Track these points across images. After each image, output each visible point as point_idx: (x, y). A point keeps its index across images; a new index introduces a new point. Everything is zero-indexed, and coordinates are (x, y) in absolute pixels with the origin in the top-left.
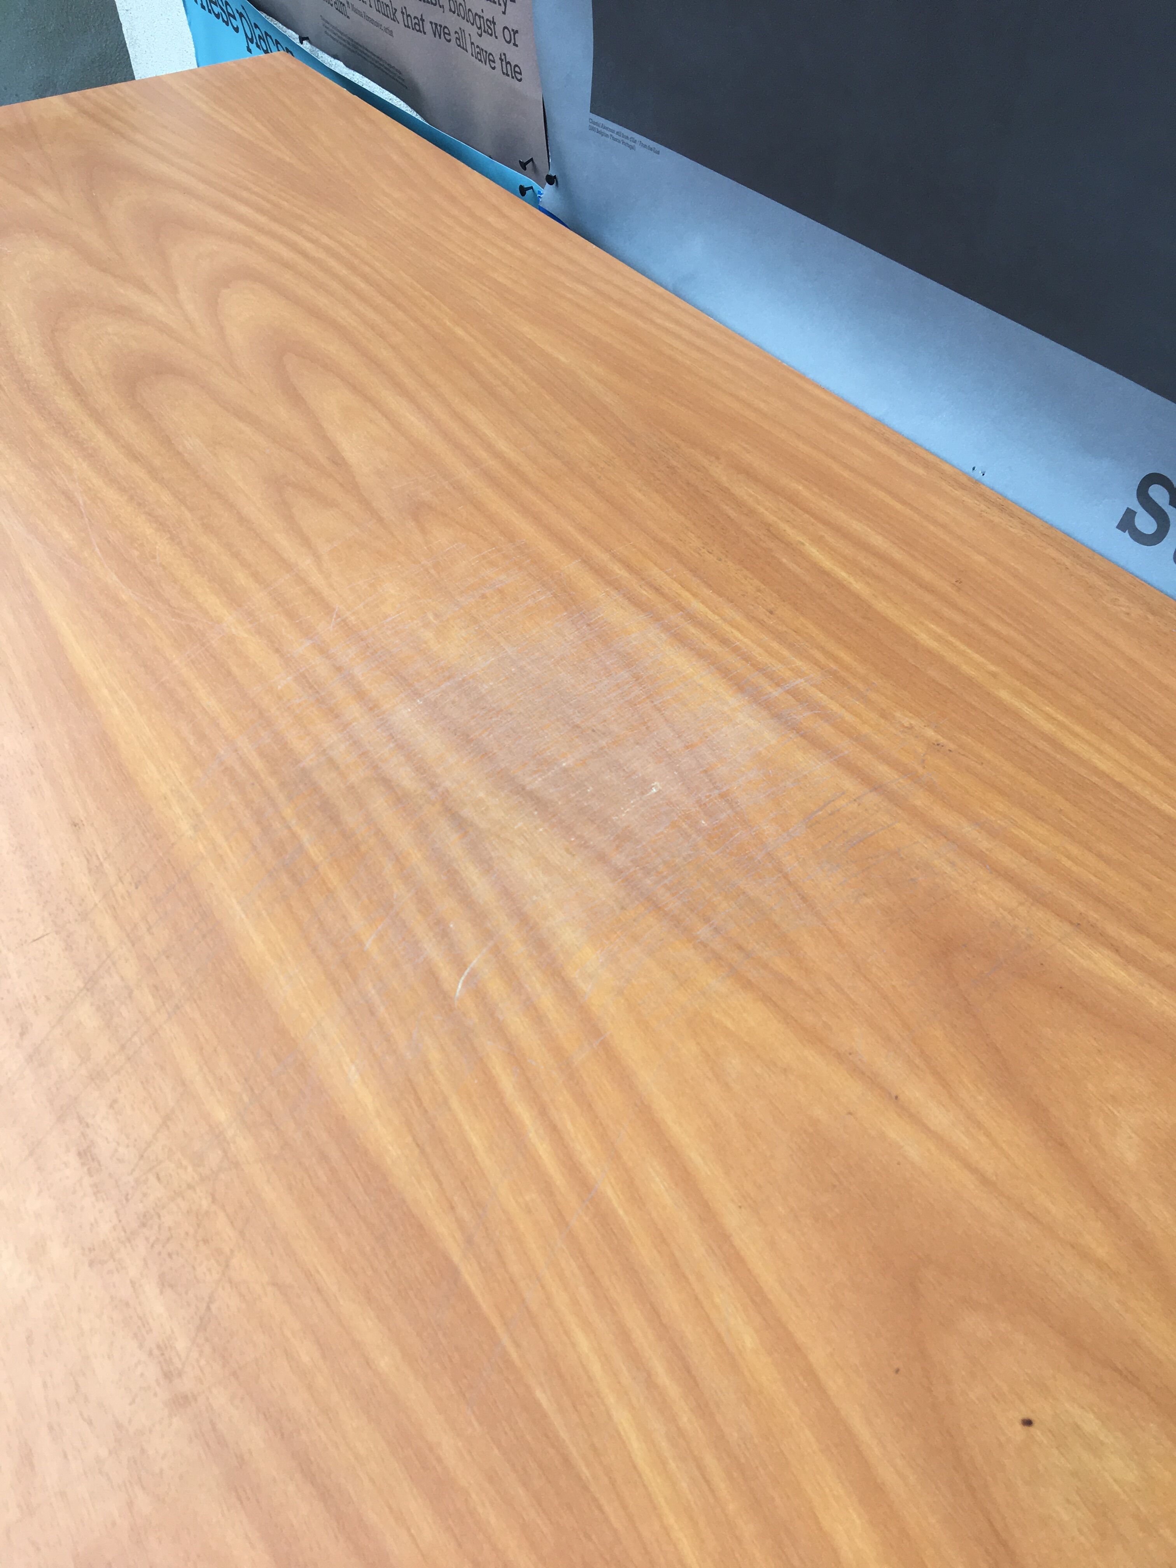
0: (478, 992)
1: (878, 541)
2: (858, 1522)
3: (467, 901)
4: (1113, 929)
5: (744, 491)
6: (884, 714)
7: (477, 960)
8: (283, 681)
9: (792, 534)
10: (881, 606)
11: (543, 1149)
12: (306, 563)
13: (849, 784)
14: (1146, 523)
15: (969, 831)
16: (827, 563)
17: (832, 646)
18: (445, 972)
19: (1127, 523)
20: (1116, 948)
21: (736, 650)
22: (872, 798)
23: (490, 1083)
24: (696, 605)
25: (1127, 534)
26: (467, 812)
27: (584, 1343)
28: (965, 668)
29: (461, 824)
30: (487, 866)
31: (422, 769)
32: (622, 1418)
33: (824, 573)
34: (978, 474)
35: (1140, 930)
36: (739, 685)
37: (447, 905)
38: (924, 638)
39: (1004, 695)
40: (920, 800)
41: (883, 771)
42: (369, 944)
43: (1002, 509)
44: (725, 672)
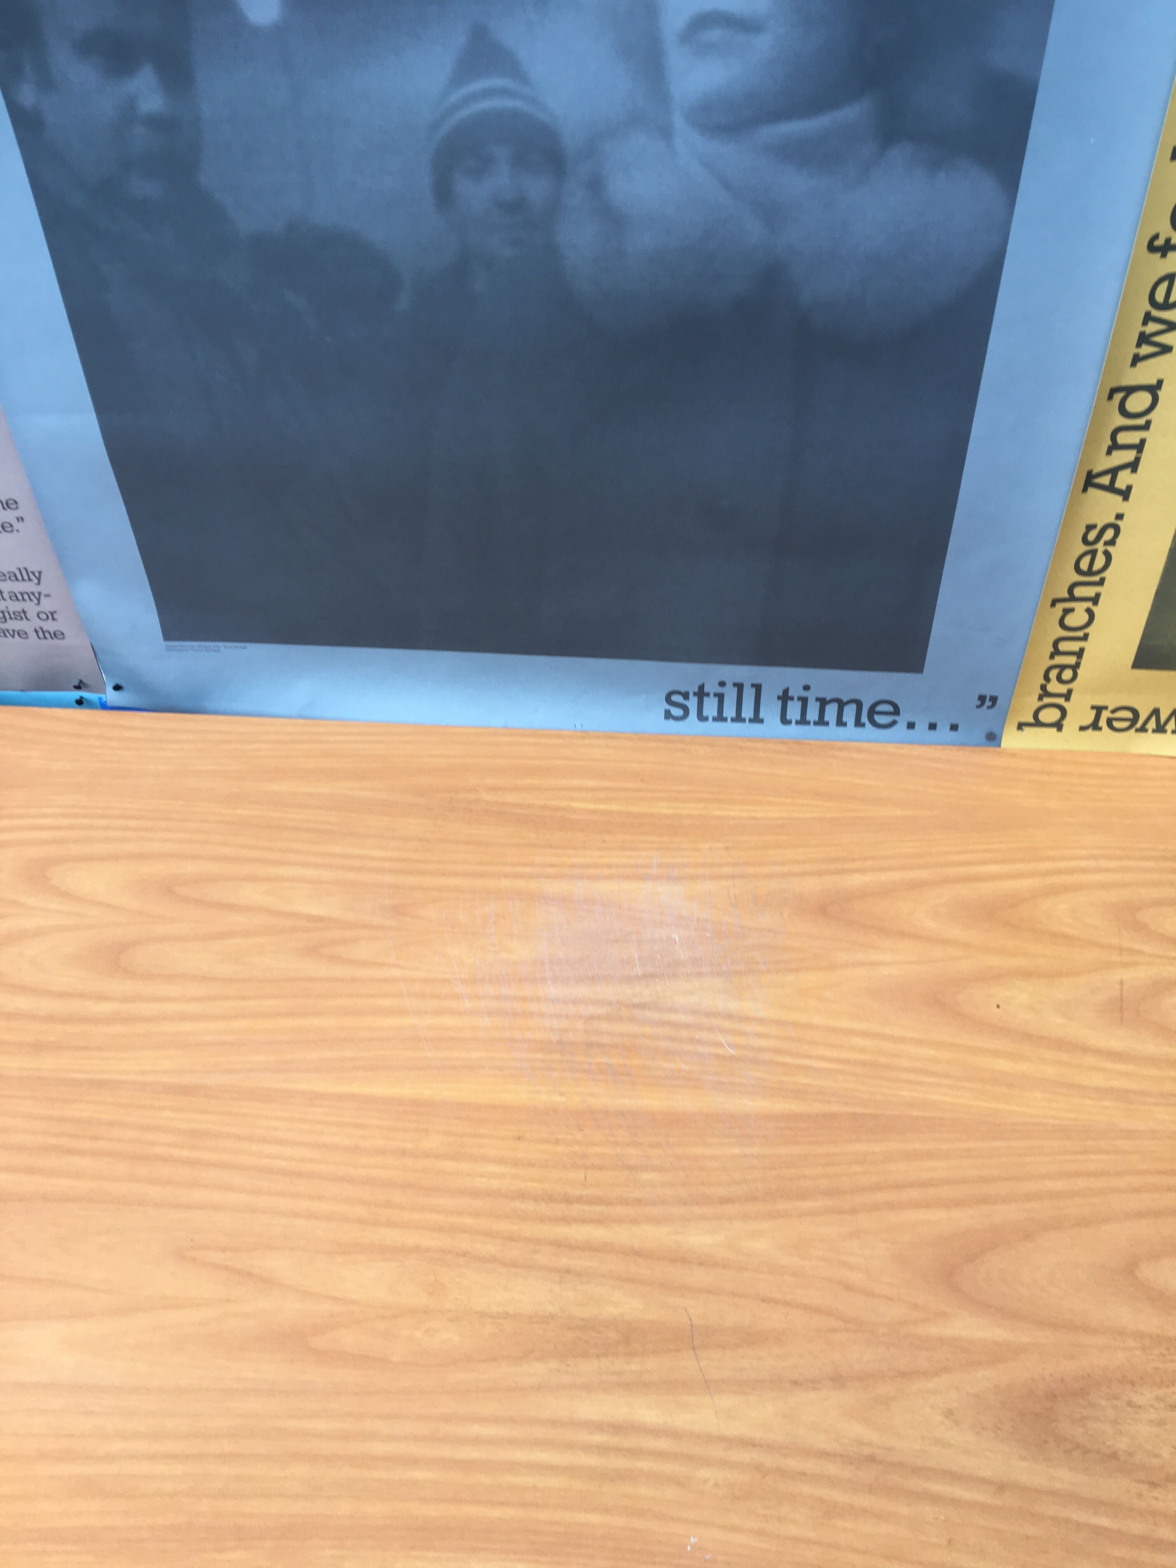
0: (737, 1046)
1: (591, 783)
3: (687, 1026)
4: (848, 866)
6: (697, 850)
7: (721, 1039)
8: (486, 1022)
10: (633, 809)
11: (823, 1065)
12: (397, 973)
13: (725, 883)
14: (677, 712)
15: (776, 869)
16: (591, 806)
17: (644, 838)
18: (720, 1051)
19: (668, 715)
20: (857, 871)
21: (617, 866)
22: (737, 881)
23: (784, 1065)
24: (576, 860)
25: (671, 720)
26: (636, 1001)
27: (906, 1093)
29: (643, 1006)
30: (672, 1010)
31: (595, 1002)
32: (936, 1097)
33: (595, 812)
34: (579, 727)
35: (853, 860)
36: (642, 878)
37: (684, 1033)
38: (665, 811)
40: (750, 870)
41: (727, 870)
42: (684, 1067)
43: (611, 737)
44: (629, 878)
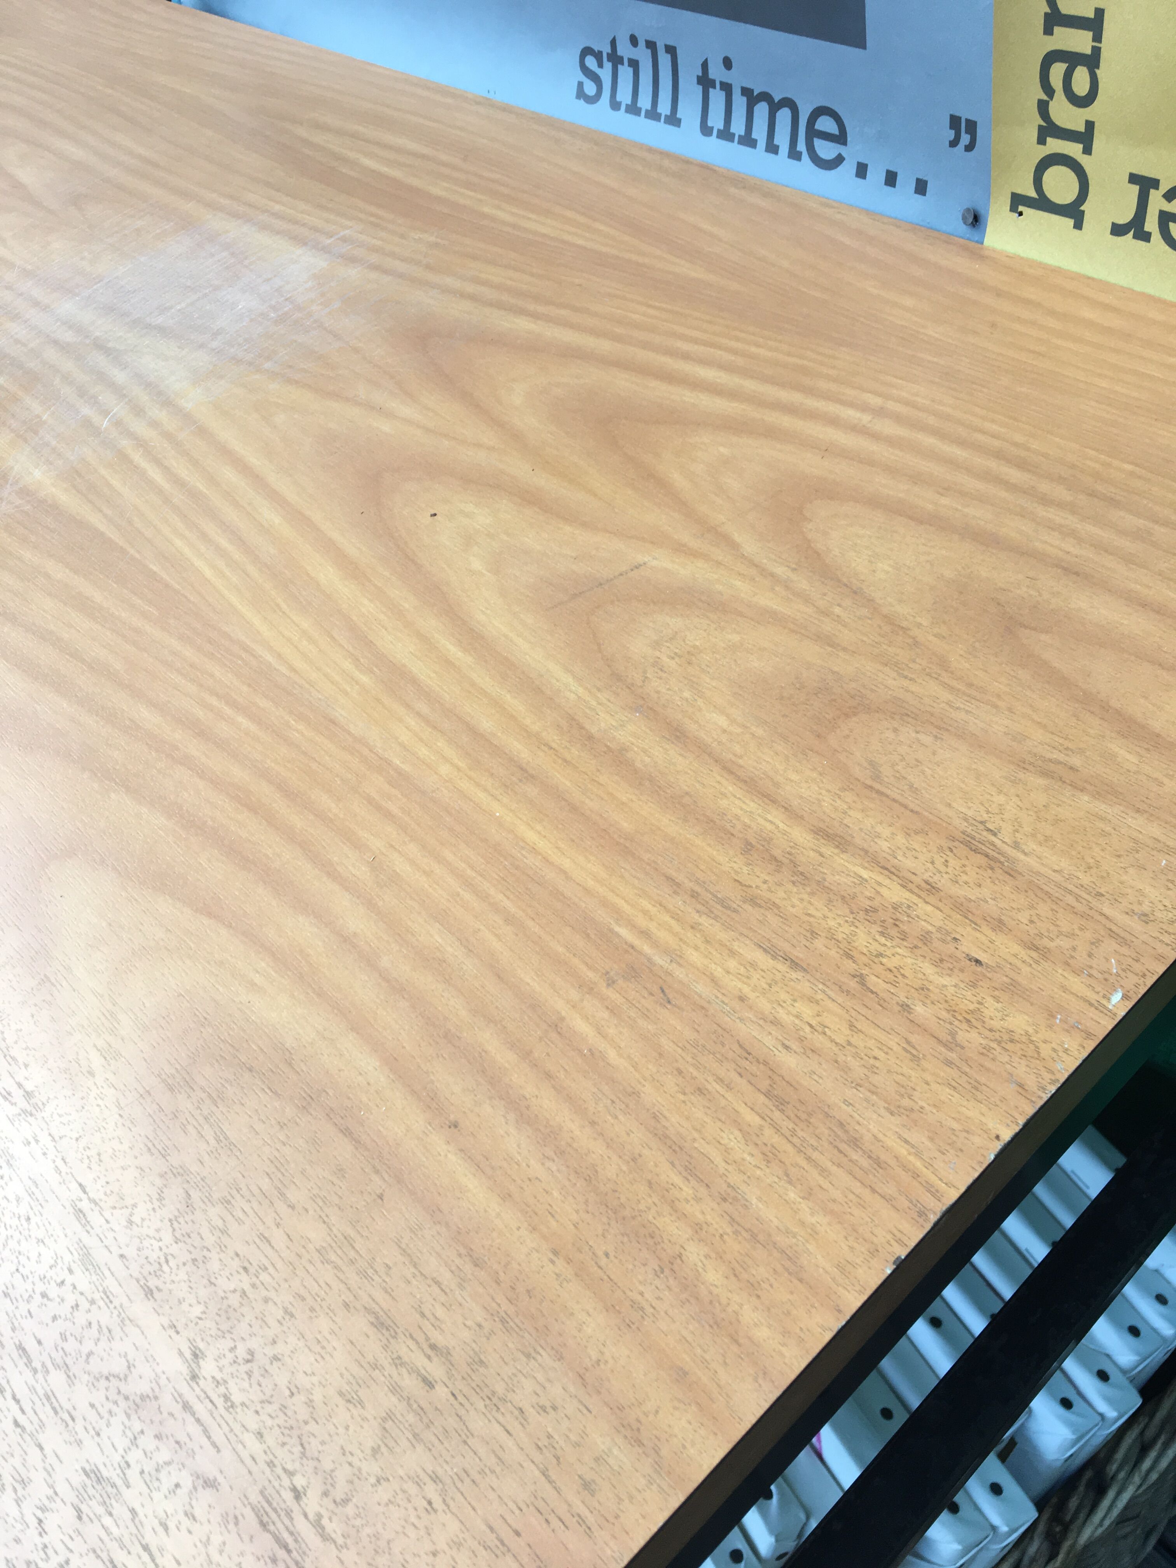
0: (117, 423)
2: (331, 570)
3: (111, 384)
5: (319, 138)
6: (402, 236)
7: (117, 409)
9: (352, 155)
13: (373, 276)
14: (591, 90)
17: (373, 209)
18: (96, 418)
19: (581, 94)
22: (386, 279)
24: (279, 208)
25: (578, 100)
26: (111, 344)
28: (462, 201)
29: (107, 350)
30: (125, 366)
31: (80, 331)
34: (491, 95)
35: (550, 303)
36: (304, 242)
37: (97, 390)
39: (486, 210)
42: (45, 417)
43: (505, 111)
44: (295, 238)
